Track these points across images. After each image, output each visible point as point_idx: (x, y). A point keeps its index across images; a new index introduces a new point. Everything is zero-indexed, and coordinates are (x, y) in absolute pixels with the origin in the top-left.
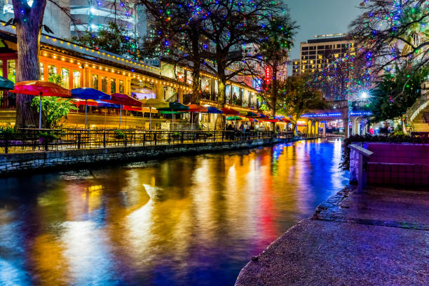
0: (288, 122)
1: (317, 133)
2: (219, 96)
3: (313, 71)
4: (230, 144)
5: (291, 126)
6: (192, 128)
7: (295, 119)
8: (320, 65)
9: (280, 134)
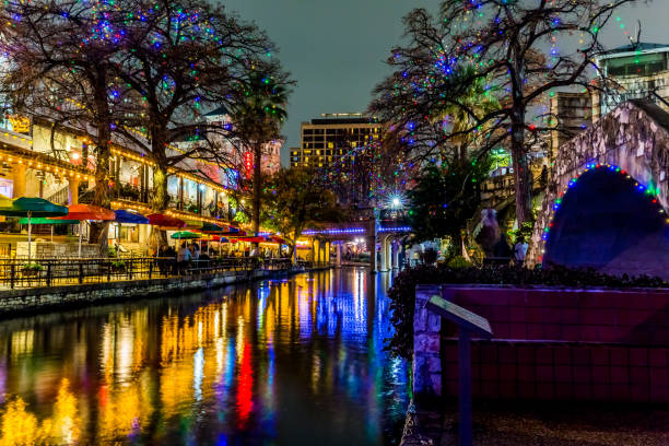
0: (280, 241)
1: (327, 260)
2: (155, 194)
3: (320, 165)
4: (164, 283)
5: (287, 250)
6: (93, 253)
7: (292, 238)
8: (330, 158)
9: (267, 263)
